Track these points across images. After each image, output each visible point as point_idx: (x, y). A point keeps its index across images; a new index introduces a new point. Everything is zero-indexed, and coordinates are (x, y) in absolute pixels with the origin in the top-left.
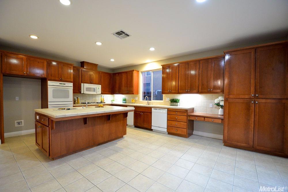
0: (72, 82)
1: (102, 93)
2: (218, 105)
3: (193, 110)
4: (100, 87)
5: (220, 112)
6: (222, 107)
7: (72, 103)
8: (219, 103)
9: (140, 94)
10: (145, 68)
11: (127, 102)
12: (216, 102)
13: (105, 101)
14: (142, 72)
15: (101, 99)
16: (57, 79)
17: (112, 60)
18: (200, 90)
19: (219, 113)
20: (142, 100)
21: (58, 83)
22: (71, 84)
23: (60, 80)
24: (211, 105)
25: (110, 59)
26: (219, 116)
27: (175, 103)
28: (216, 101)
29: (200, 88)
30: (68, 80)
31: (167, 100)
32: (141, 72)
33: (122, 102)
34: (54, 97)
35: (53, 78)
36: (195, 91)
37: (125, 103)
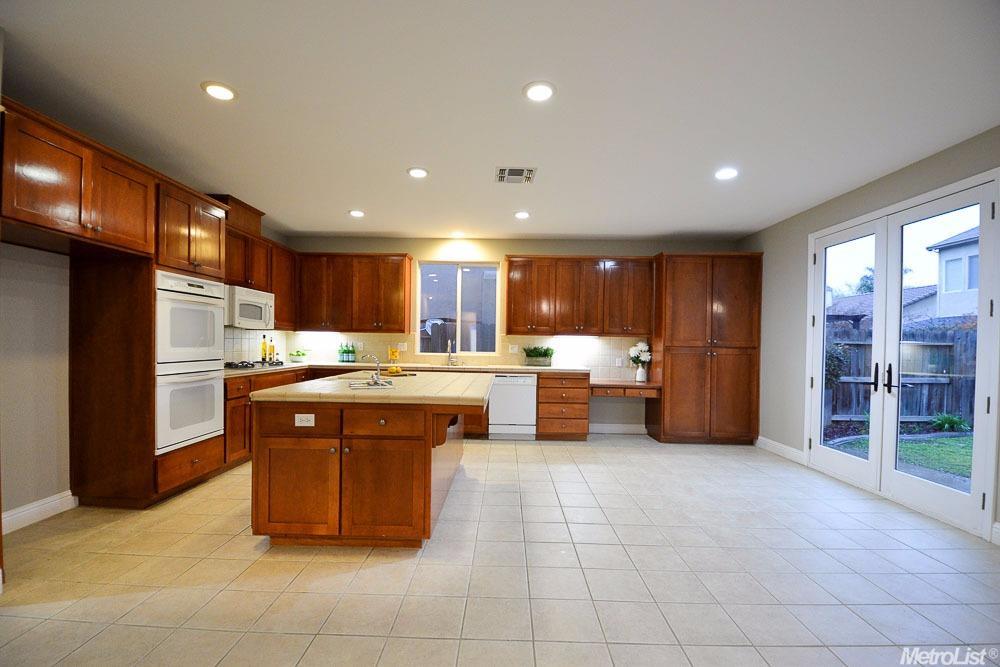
1: (276, 328)
2: (636, 360)
3: (587, 376)
4: (273, 301)
5: (640, 374)
6: (643, 363)
8: (638, 357)
9: (415, 332)
10: (441, 253)
11: (359, 357)
12: (632, 355)
13: (279, 359)
15: (260, 347)
17: (357, 214)
18: (606, 328)
19: (638, 379)
20: (422, 351)
24: (618, 362)
25: (349, 212)
26: (638, 384)
27: (541, 359)
28: (633, 352)
29: (607, 322)
31: (510, 351)
33: (339, 358)
36: (596, 329)
37: (353, 362)
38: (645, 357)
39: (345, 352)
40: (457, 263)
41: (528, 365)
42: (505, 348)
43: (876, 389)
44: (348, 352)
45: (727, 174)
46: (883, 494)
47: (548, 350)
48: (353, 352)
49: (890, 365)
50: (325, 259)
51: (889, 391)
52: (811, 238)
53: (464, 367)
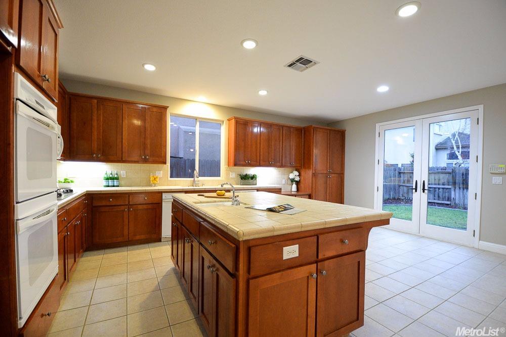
5: (294, 188)
6: (296, 181)
8: (294, 179)
9: (168, 163)
11: (123, 183)
12: (291, 178)
18: (283, 163)
19: (293, 190)
24: (283, 181)
27: (251, 181)
29: (284, 160)
31: (231, 176)
36: (279, 164)
37: (118, 186)
38: (297, 179)
39: (107, 179)
40: (196, 119)
41: (243, 185)
42: (228, 174)
43: (416, 191)
44: (112, 179)
45: (383, 89)
46: (421, 234)
47: (253, 176)
48: (117, 179)
49: (424, 181)
50: (96, 101)
51: (424, 192)
52: (377, 125)
53: (204, 187)
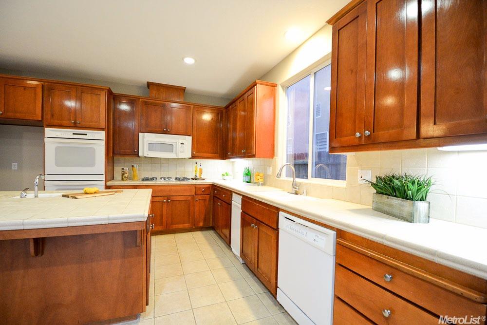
0: (102, 129)
1: (193, 157)
4: (188, 140)
7: (103, 178)
9: (277, 156)
13: (203, 177)
14: (286, 88)
16: (65, 122)
21: (69, 133)
22: (102, 135)
23: (72, 125)
30: (93, 125)
32: (283, 87)
34: (58, 164)
35: (56, 122)
42: (352, 175)
